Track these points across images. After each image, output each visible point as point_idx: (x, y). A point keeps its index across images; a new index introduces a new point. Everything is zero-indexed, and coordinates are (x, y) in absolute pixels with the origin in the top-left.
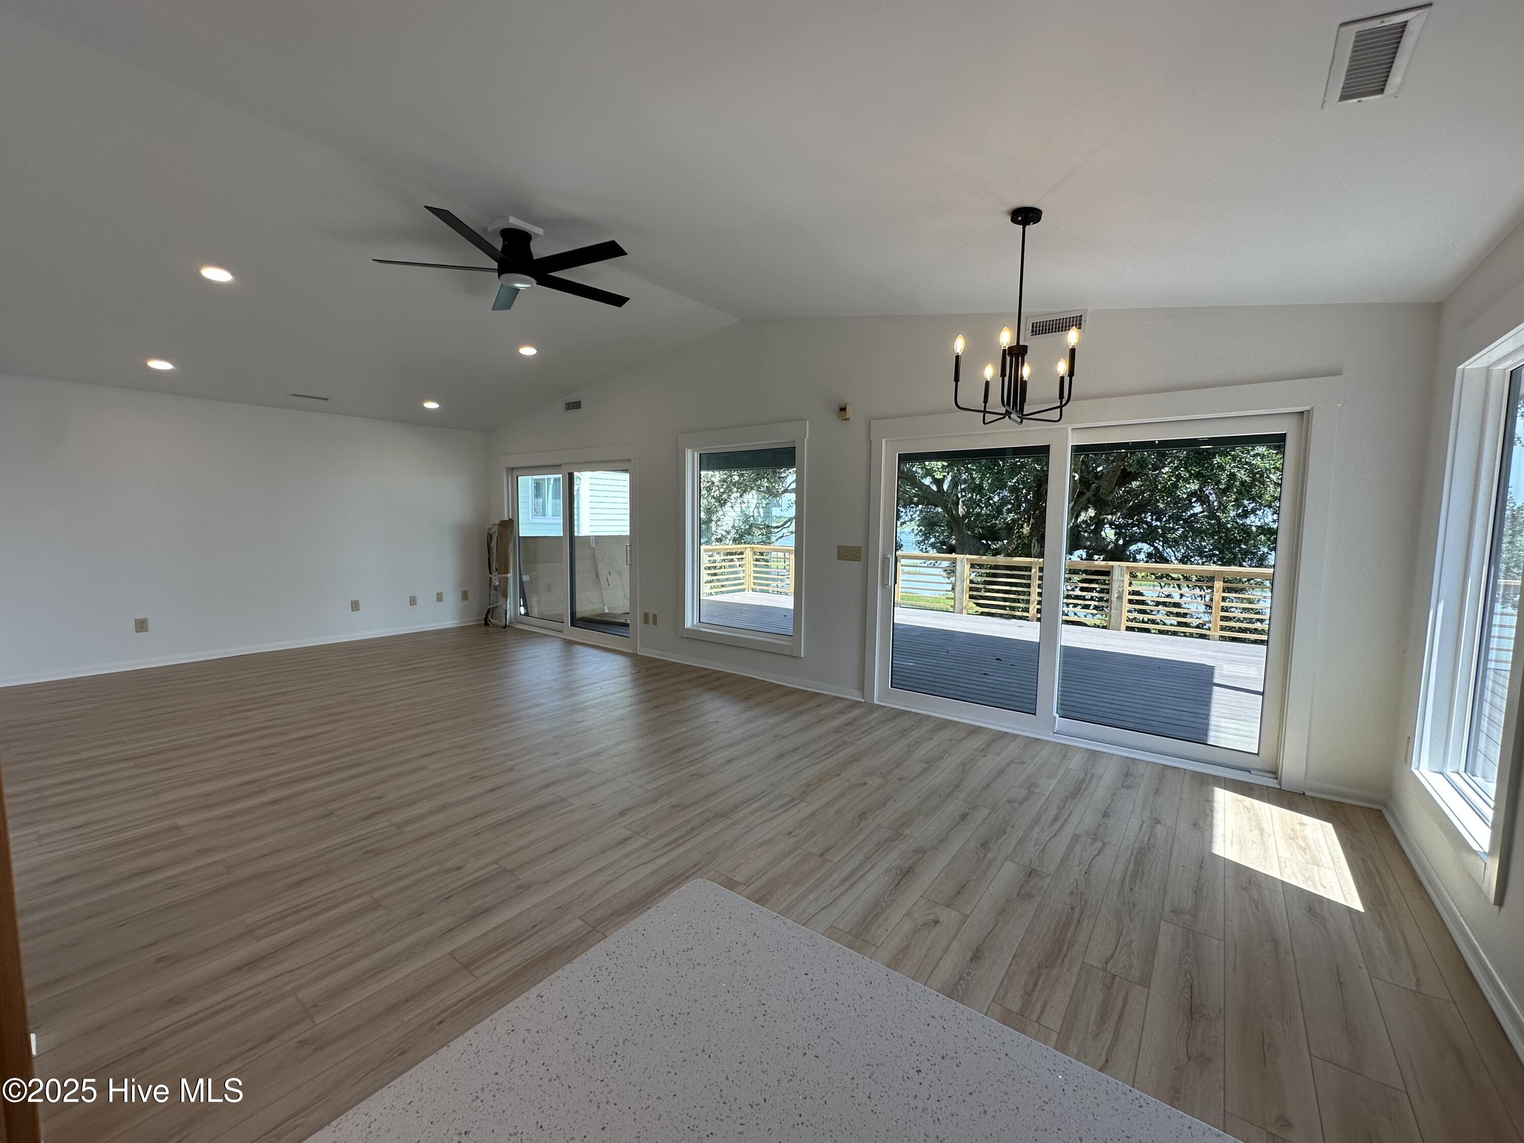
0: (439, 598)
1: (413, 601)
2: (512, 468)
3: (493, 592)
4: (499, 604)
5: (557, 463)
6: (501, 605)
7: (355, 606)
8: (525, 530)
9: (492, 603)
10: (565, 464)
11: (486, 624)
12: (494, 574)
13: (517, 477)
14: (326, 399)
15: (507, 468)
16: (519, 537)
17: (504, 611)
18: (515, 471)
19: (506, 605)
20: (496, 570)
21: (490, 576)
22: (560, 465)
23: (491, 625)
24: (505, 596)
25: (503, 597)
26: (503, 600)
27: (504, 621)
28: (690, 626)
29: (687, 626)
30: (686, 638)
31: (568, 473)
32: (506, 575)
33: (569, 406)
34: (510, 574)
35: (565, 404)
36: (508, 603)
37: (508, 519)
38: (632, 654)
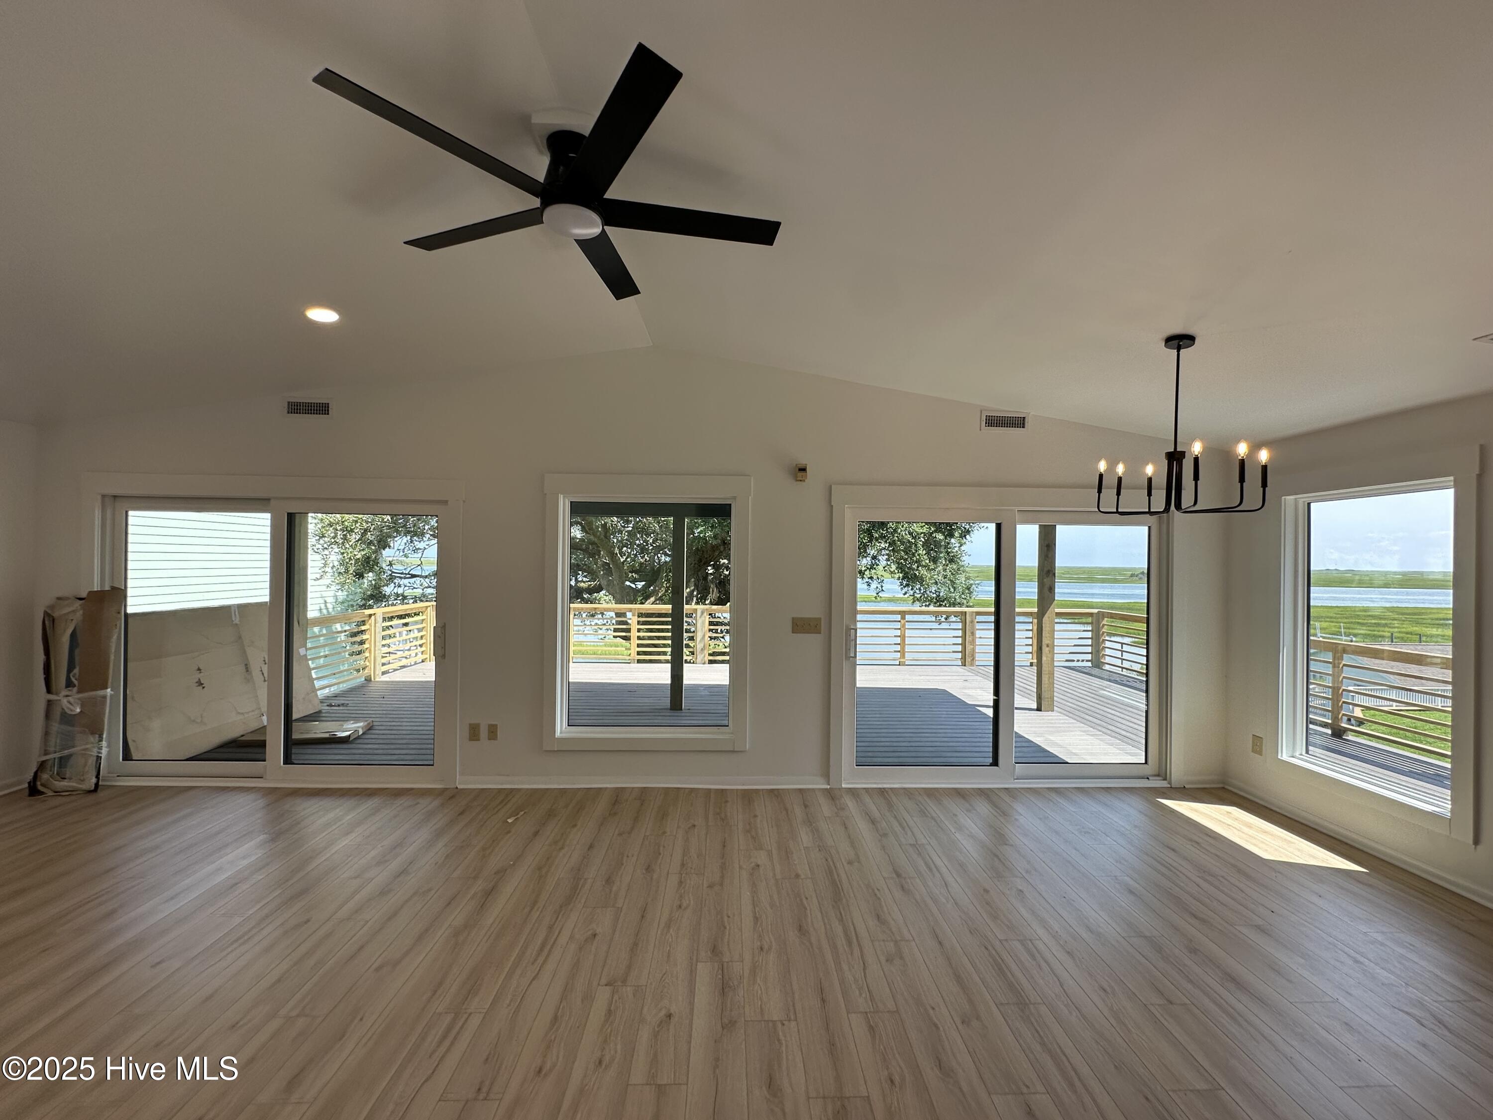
2: (115, 497)
3: (55, 726)
5: (265, 495)
6: (85, 749)
8: (136, 604)
10: (277, 498)
11: (34, 792)
12: (64, 693)
13: (126, 512)
15: (103, 496)
16: (126, 614)
17: (91, 761)
18: (120, 501)
19: (101, 748)
20: (69, 685)
21: (53, 697)
22: (268, 500)
23: (50, 794)
24: (96, 731)
25: (91, 734)
26: (93, 739)
27: (93, 781)
28: (561, 733)
29: (558, 734)
30: (557, 751)
31: (288, 513)
32: (101, 693)
33: (295, 408)
34: (109, 690)
35: (287, 404)
36: (104, 743)
37: (107, 588)
38: (445, 790)
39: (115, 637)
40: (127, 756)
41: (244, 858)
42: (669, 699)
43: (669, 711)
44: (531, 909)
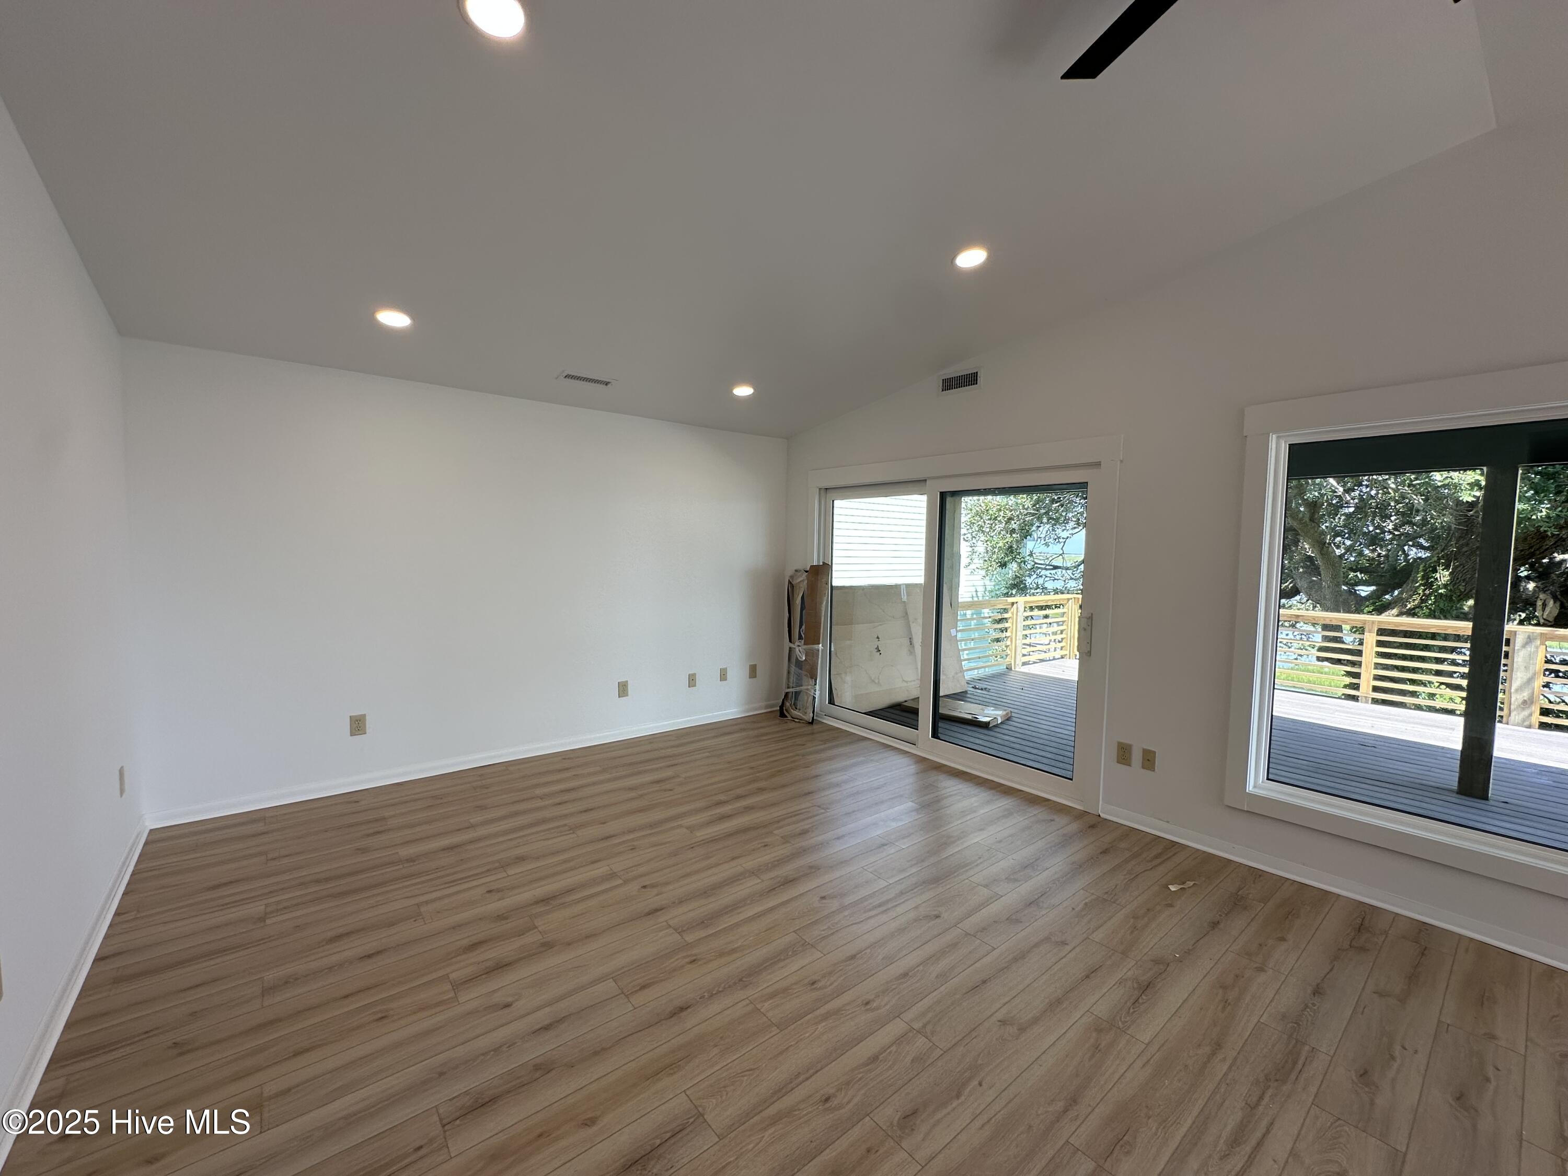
0: (723, 676)
1: (692, 681)
2: (827, 489)
3: (793, 668)
4: (803, 688)
5: (922, 476)
6: (808, 689)
7: (623, 689)
8: (839, 578)
9: (791, 685)
10: (930, 478)
11: (782, 715)
12: (797, 643)
13: (833, 501)
14: (607, 384)
15: (820, 489)
16: (831, 586)
17: (811, 699)
18: (830, 492)
19: (815, 691)
20: (800, 638)
21: (792, 645)
22: (925, 480)
23: (790, 718)
24: (813, 677)
25: (812, 678)
26: (812, 682)
27: (811, 715)
28: (1255, 787)
29: (1250, 788)
30: (1247, 811)
31: (940, 493)
32: (816, 646)
33: (950, 384)
34: (820, 645)
35: (941, 381)
36: (817, 687)
37: (821, 564)
38: (1085, 813)
39: (824, 603)
40: (831, 701)
41: (894, 820)
42: (1457, 774)
43: (1455, 795)
44: (1214, 1053)
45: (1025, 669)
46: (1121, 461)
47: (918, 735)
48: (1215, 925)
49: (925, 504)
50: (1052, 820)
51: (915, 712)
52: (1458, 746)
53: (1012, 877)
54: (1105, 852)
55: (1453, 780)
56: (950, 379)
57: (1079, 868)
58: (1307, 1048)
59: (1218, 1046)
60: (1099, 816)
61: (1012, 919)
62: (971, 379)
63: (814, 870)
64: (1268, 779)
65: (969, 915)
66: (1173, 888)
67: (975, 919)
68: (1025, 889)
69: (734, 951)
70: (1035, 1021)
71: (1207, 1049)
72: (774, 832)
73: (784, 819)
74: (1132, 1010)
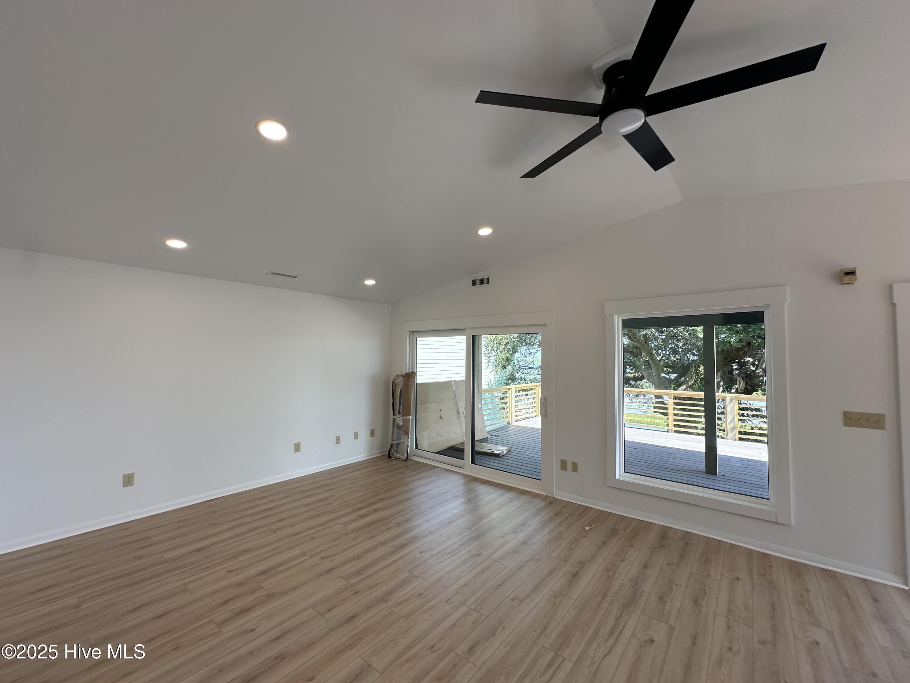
0: (356, 436)
1: (338, 440)
2: (413, 332)
3: (395, 430)
4: (402, 440)
5: (463, 327)
6: (404, 441)
7: (297, 448)
8: (420, 379)
9: (395, 439)
10: (468, 328)
11: (389, 457)
12: (398, 416)
13: (417, 338)
14: (295, 277)
15: (410, 332)
16: (416, 383)
17: (406, 447)
18: (415, 334)
19: (408, 442)
20: (399, 413)
21: (395, 417)
22: (465, 329)
23: (394, 458)
24: (407, 434)
25: (406, 435)
26: (406, 437)
27: (406, 456)
28: (620, 476)
29: (618, 477)
30: (617, 488)
31: (472, 336)
32: (408, 417)
33: (476, 282)
34: (411, 416)
35: (472, 281)
36: (409, 440)
37: (411, 372)
38: (547, 497)
39: (413, 393)
40: (417, 447)
41: (455, 509)
42: (705, 464)
43: (705, 474)
44: (603, 599)
45: (517, 424)
46: (555, 324)
47: (464, 463)
48: (604, 543)
49: (465, 341)
50: (532, 502)
51: (462, 451)
52: (704, 450)
53: (514, 532)
54: (557, 514)
55: (703, 466)
56: (476, 280)
57: (545, 524)
58: (640, 591)
59: (605, 596)
60: (554, 497)
61: (515, 551)
62: (485, 281)
63: (415, 539)
64: (625, 472)
65: (494, 552)
66: (587, 528)
67: (498, 553)
68: (521, 536)
69: (377, 585)
70: (528, 597)
71: (600, 598)
72: (392, 521)
73: (397, 514)
74: (569, 586)
